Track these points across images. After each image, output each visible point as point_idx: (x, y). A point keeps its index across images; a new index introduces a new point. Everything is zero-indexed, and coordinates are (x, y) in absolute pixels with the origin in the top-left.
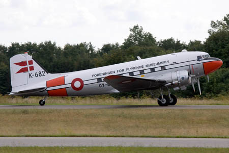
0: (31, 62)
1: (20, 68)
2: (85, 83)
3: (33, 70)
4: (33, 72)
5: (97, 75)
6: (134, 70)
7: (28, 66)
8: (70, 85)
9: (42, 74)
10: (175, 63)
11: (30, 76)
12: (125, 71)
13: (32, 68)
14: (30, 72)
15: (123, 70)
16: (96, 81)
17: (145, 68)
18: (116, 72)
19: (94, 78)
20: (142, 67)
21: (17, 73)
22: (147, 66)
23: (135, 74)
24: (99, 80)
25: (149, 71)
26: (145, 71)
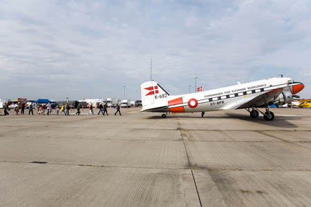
0: (156, 87)
1: (149, 91)
2: (199, 102)
4: (158, 95)
5: (209, 96)
6: (239, 92)
7: (155, 90)
8: (187, 104)
9: (165, 95)
10: (271, 86)
11: (156, 97)
12: (231, 93)
13: (157, 92)
14: (155, 94)
15: (229, 92)
16: (208, 100)
17: (247, 90)
18: (224, 93)
19: (206, 98)
20: (245, 89)
22: (249, 88)
23: (239, 94)
24: (211, 100)
25: (251, 92)
26: (248, 93)
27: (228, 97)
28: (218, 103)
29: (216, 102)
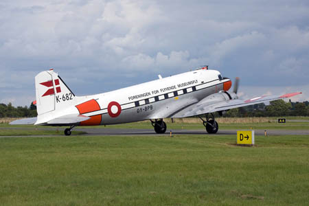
1: (46, 89)
2: (123, 107)
4: (60, 95)
5: (134, 97)
6: (169, 91)
7: (55, 87)
8: (106, 111)
9: (69, 96)
10: (203, 83)
11: (57, 99)
12: (160, 93)
13: (59, 90)
14: (57, 94)
15: (157, 91)
16: (134, 105)
17: (178, 89)
18: (151, 93)
19: (131, 101)
20: (175, 87)
22: (179, 86)
23: (169, 96)
24: (137, 104)
25: (182, 92)
26: (179, 93)
27: (157, 98)
28: (146, 109)
29: (143, 107)
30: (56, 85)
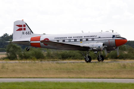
0: (24, 26)
1: (19, 28)
3: (25, 30)
4: (25, 31)
5: (57, 38)
6: (77, 38)
7: (23, 28)
9: (30, 33)
10: (100, 37)
11: (23, 33)
12: (72, 38)
13: (25, 29)
14: (23, 31)
18: (67, 38)
19: (55, 39)
20: (82, 37)
21: (17, 30)
22: (84, 37)
23: (77, 40)
24: (58, 41)
25: (85, 40)
26: (83, 40)
27: (70, 41)
30: (24, 27)
